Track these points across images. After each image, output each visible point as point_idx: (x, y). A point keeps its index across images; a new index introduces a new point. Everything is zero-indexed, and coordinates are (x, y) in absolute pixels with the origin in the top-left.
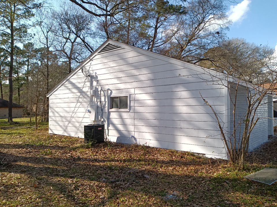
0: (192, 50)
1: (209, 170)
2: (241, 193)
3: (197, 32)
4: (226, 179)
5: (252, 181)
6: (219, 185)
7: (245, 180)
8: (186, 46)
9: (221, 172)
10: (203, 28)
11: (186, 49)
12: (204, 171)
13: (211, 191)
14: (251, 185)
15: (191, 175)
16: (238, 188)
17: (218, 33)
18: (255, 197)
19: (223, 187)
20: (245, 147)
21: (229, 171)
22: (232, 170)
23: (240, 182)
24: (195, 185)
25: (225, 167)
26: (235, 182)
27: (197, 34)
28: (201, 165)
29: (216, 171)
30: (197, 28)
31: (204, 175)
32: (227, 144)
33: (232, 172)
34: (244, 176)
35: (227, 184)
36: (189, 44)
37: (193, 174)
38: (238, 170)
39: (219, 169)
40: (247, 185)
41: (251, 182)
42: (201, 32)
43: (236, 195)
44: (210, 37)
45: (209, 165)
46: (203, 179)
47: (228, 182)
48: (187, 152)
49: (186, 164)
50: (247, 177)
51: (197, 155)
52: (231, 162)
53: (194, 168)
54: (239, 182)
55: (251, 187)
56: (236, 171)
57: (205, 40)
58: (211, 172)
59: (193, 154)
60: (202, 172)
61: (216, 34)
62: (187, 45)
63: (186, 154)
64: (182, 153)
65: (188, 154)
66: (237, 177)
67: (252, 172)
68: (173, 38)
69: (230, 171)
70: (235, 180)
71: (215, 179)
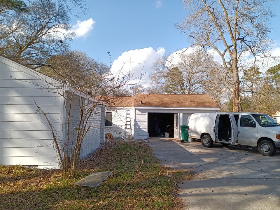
0: (33, 54)
1: (40, 183)
2: (70, 201)
3: (39, 36)
4: (56, 189)
5: (81, 186)
6: (48, 197)
7: (74, 187)
8: (26, 48)
9: (51, 183)
10: (46, 33)
11: (26, 51)
12: (34, 184)
13: (39, 205)
14: (79, 190)
15: (18, 191)
16: (67, 196)
17: (61, 41)
18: (81, 202)
19: (52, 198)
20: (77, 155)
21: (60, 180)
22: (64, 179)
23: (70, 190)
24: (22, 202)
25: (57, 177)
26: (65, 190)
27: (39, 37)
28: (31, 179)
29: (46, 182)
30: (39, 31)
31: (33, 189)
32: (59, 153)
33: (63, 181)
34: (74, 183)
35: (57, 194)
36: (30, 46)
37: (21, 190)
38: (70, 178)
39: (51, 179)
40: (76, 191)
41: (79, 188)
42: (43, 37)
43: (64, 204)
44: (53, 43)
45: (41, 177)
46: (32, 192)
47: (58, 192)
48: (16, 165)
49: (13, 180)
50: (76, 183)
51: (29, 167)
52: (64, 171)
53: (22, 183)
54: (68, 189)
55: (79, 192)
56: (68, 179)
57: (48, 45)
58: (42, 184)
59: (23, 167)
60: (31, 186)
61: (59, 42)
62: (27, 46)
63: (14, 168)
64: (10, 167)
65: (17, 168)
66: (68, 185)
67: (82, 178)
68: (10, 36)
69: (62, 180)
70: (65, 188)
71: (45, 190)
